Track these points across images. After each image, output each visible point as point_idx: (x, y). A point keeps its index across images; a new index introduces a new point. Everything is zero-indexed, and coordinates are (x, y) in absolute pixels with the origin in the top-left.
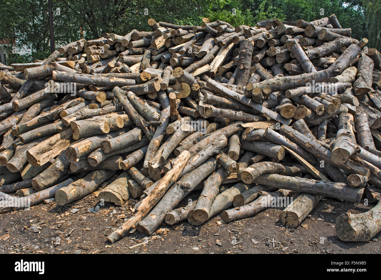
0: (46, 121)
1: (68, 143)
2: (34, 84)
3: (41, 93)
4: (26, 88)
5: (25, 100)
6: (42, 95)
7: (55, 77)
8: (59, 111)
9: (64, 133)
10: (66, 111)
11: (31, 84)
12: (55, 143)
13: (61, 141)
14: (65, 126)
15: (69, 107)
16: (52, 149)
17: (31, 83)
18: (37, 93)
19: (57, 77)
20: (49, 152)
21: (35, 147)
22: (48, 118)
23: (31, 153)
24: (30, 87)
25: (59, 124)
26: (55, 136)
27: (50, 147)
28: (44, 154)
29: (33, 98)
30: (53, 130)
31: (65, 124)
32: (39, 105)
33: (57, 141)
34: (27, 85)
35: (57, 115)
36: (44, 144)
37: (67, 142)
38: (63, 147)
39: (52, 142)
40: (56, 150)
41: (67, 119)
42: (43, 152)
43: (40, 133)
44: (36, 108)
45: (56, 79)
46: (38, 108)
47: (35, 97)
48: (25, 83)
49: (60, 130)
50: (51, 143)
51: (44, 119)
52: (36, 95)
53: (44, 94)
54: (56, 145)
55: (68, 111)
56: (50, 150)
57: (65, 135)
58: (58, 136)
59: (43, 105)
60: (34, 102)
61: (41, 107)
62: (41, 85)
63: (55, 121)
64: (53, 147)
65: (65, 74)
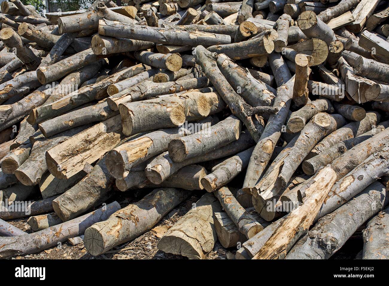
0: (84, 101)
1: (117, 138)
2: (73, 42)
3: (82, 56)
4: (61, 49)
5: (56, 67)
6: (84, 59)
7: (103, 30)
8: (106, 85)
9: (111, 122)
10: (116, 85)
11: (68, 42)
12: (95, 139)
13: (105, 136)
14: (113, 111)
15: (122, 78)
16: (89, 149)
17: (69, 40)
18: (75, 56)
19: (105, 30)
20: (84, 154)
21: (60, 145)
22: (88, 96)
23: (53, 156)
24: (66, 47)
25: (103, 107)
26: (95, 126)
27: (86, 145)
28: (76, 157)
29: (68, 64)
30: (93, 116)
31: (112, 108)
32: (78, 74)
33: (99, 135)
34: (62, 44)
35: (102, 91)
36: (76, 140)
37: (116, 136)
38: (109, 146)
39: (90, 137)
40: (98, 149)
41: (116, 98)
42: (74, 153)
43: (72, 121)
44: (73, 80)
45: (103, 34)
46: (76, 80)
47: (72, 62)
48: (60, 41)
49: (104, 116)
50: (88, 139)
51: (80, 99)
52: (75, 59)
53: (86, 58)
54: (96, 142)
55: (120, 85)
56: (85, 150)
57: (113, 126)
58: (102, 127)
59: (85, 75)
60: (70, 70)
61: (81, 77)
62: (85, 44)
63: (99, 102)
64: (91, 146)
65: (117, 26)
